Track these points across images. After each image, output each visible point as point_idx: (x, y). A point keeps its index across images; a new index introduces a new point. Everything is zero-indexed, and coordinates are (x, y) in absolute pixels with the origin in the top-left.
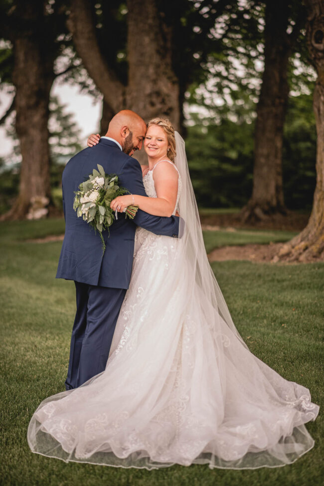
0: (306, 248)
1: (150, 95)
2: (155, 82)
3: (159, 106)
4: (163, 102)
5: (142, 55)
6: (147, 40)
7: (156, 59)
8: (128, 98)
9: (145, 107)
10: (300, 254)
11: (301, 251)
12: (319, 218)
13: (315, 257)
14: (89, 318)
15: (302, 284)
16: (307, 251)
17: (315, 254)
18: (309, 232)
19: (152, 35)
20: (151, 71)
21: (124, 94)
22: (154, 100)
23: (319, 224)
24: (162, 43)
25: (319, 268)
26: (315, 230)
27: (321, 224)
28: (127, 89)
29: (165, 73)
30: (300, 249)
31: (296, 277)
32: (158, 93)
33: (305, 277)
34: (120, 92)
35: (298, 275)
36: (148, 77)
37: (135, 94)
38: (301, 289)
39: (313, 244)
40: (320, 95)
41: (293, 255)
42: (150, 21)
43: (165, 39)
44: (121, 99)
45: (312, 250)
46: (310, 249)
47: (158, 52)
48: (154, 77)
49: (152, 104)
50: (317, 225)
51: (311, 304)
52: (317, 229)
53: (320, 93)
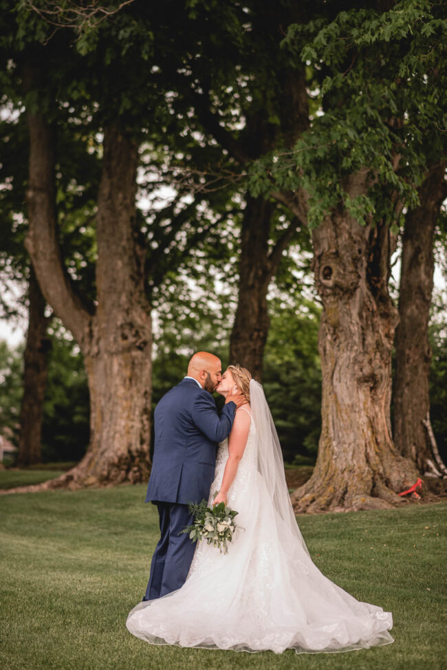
0: (313, 500)
1: (122, 326)
2: (127, 312)
3: (131, 339)
4: (137, 335)
5: (114, 281)
6: (120, 264)
7: (129, 286)
8: (96, 329)
9: (115, 340)
10: (308, 506)
11: (308, 503)
12: (325, 468)
13: (322, 509)
14: (171, 539)
15: (318, 533)
16: (315, 503)
17: (323, 506)
18: (314, 483)
19: (126, 259)
20: (124, 298)
21: (90, 325)
22: (127, 332)
23: (326, 474)
24: (136, 268)
25: (332, 519)
26: (321, 480)
27: (328, 474)
28: (95, 320)
29: (139, 302)
30: (307, 500)
31: (310, 527)
32: (131, 325)
33: (319, 527)
34: (86, 323)
35: (312, 525)
36: (119, 306)
37: (104, 325)
38: (319, 538)
39: (320, 495)
40: (326, 334)
41: (300, 508)
42: (124, 243)
43: (139, 264)
44: (87, 330)
45: (320, 502)
46: (317, 501)
47: (132, 277)
48: (126, 306)
49: (125, 337)
50: (324, 475)
51: (334, 550)
52: (324, 480)
53: (327, 331)
